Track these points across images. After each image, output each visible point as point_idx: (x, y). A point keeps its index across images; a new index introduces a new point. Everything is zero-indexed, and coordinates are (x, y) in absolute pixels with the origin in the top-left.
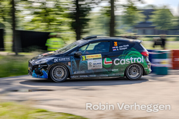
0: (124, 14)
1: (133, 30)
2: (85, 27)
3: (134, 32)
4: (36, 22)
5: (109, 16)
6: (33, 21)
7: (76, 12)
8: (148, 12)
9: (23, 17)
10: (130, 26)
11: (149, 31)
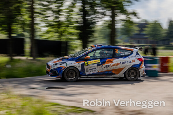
0: (122, 27)
1: (129, 40)
2: (91, 37)
3: (130, 42)
4: (50, 33)
5: (110, 28)
6: (48, 32)
7: (83, 24)
8: (143, 26)
9: (40, 29)
10: (128, 37)
11: (143, 41)
